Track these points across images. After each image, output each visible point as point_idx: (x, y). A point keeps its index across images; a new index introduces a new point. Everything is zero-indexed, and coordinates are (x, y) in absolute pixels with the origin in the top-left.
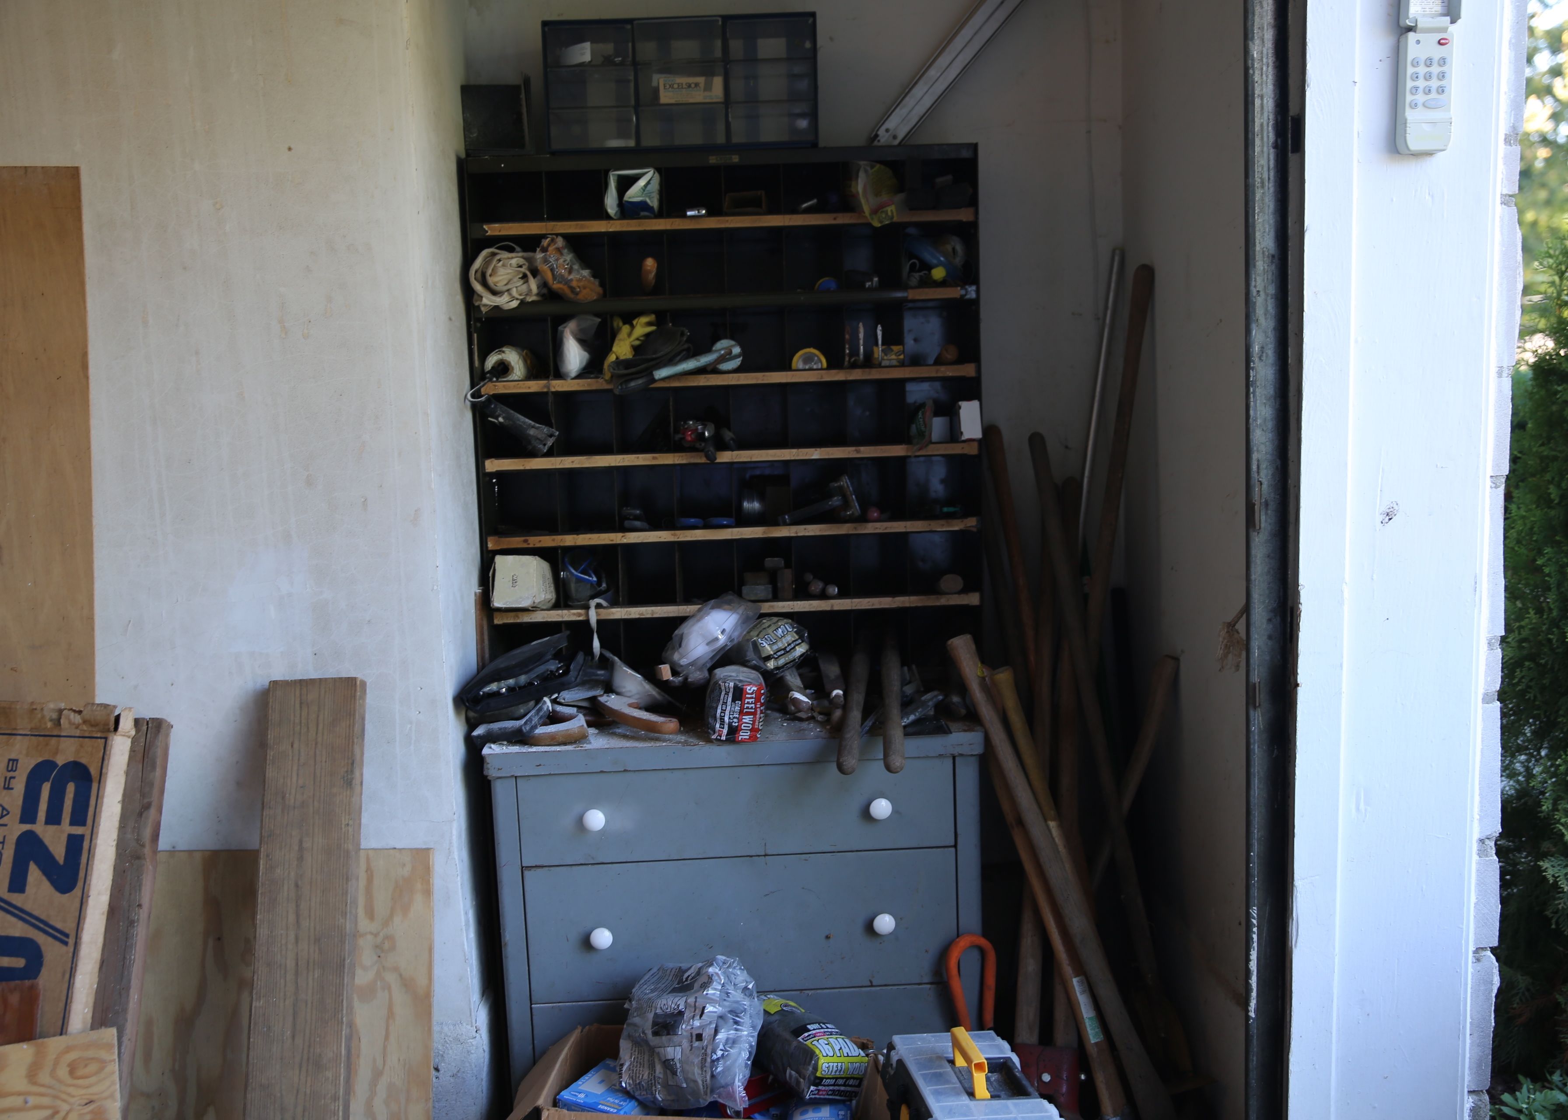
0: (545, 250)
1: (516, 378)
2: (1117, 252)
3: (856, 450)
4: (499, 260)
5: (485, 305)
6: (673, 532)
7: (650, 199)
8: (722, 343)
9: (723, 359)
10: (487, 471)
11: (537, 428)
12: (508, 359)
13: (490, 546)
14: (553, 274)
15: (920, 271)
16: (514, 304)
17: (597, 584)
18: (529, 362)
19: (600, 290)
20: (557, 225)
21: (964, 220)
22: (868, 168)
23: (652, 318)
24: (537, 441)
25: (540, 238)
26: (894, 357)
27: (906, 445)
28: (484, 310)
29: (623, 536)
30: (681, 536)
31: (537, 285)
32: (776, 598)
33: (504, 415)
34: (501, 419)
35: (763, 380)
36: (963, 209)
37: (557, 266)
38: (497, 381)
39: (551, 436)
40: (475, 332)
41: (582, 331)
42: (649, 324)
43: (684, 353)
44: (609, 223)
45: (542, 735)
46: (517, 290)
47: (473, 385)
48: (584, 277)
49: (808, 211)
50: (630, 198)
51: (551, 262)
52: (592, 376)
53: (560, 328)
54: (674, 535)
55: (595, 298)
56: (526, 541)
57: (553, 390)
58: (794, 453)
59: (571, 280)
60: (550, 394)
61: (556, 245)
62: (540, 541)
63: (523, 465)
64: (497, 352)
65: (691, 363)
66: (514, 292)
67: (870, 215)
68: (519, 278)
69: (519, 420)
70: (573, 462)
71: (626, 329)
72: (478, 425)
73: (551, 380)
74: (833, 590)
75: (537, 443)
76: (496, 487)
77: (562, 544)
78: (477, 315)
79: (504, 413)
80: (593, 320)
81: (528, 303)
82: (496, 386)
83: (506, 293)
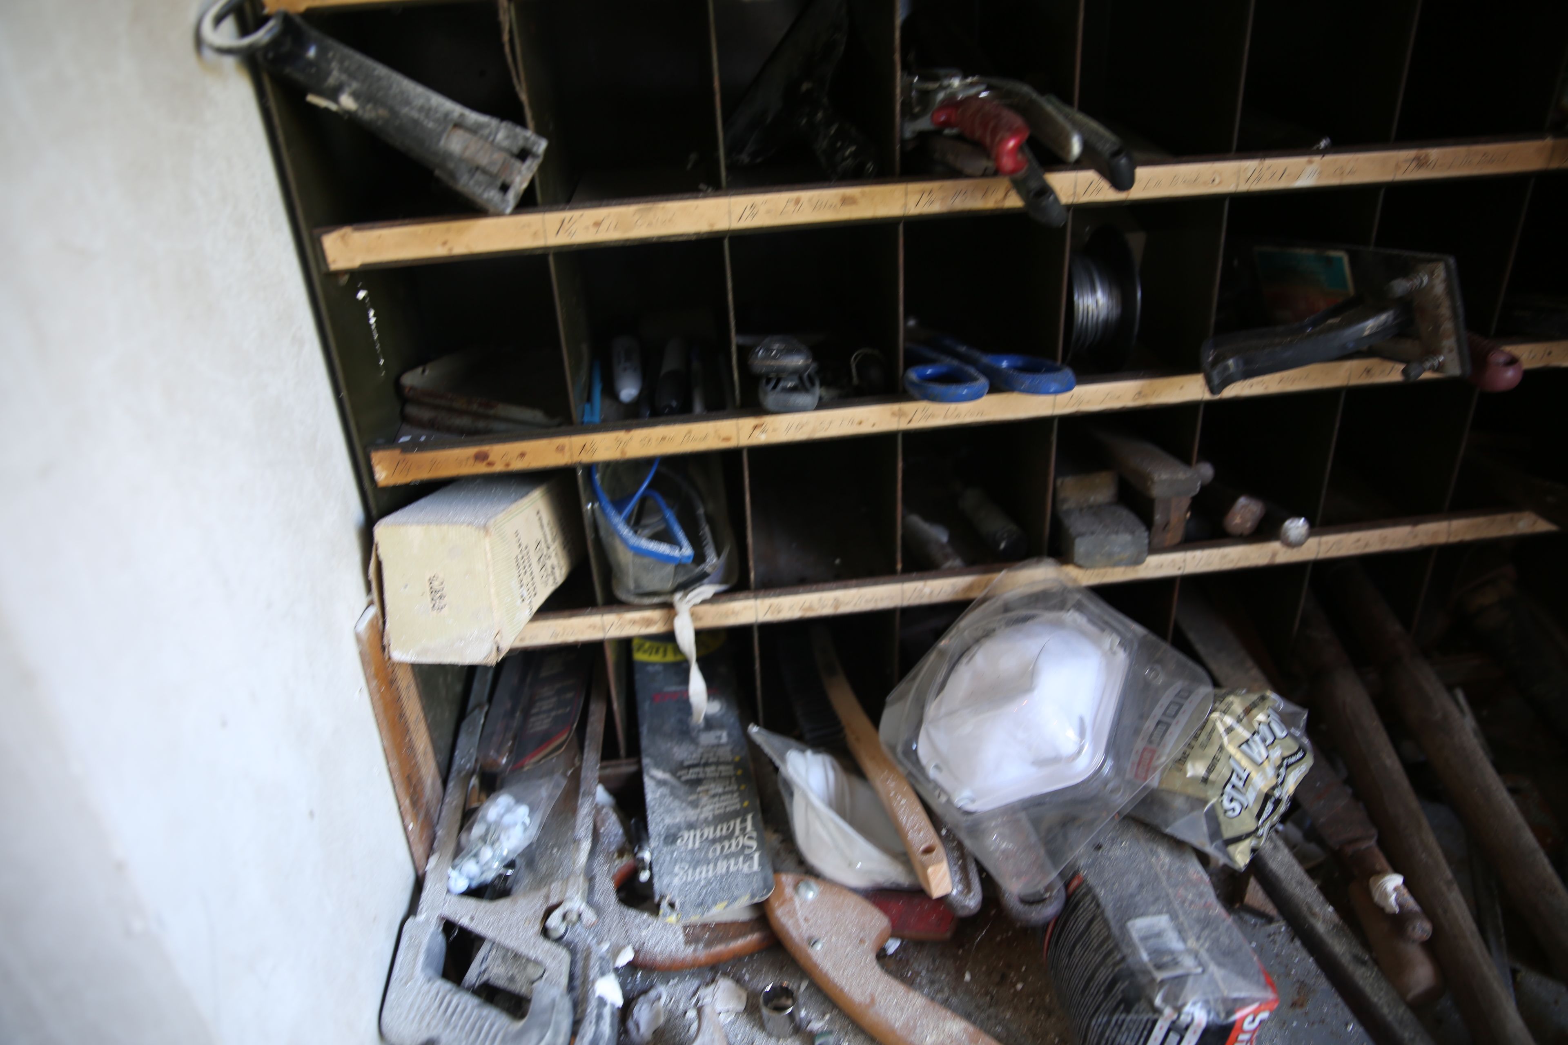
3: (1417, 158)
6: (896, 407)
10: (335, 267)
11: (474, 130)
13: (382, 475)
17: (694, 560)
24: (479, 176)
29: (755, 427)
30: (918, 416)
33: (355, 85)
34: (347, 102)
39: (523, 154)
54: (901, 414)
56: (481, 457)
58: (1249, 174)
60: (504, 4)
62: (522, 455)
63: (445, 243)
69: (407, 102)
70: (597, 224)
72: (276, 120)
74: (1296, 527)
75: (479, 183)
76: (372, 313)
77: (586, 458)
79: (354, 77)
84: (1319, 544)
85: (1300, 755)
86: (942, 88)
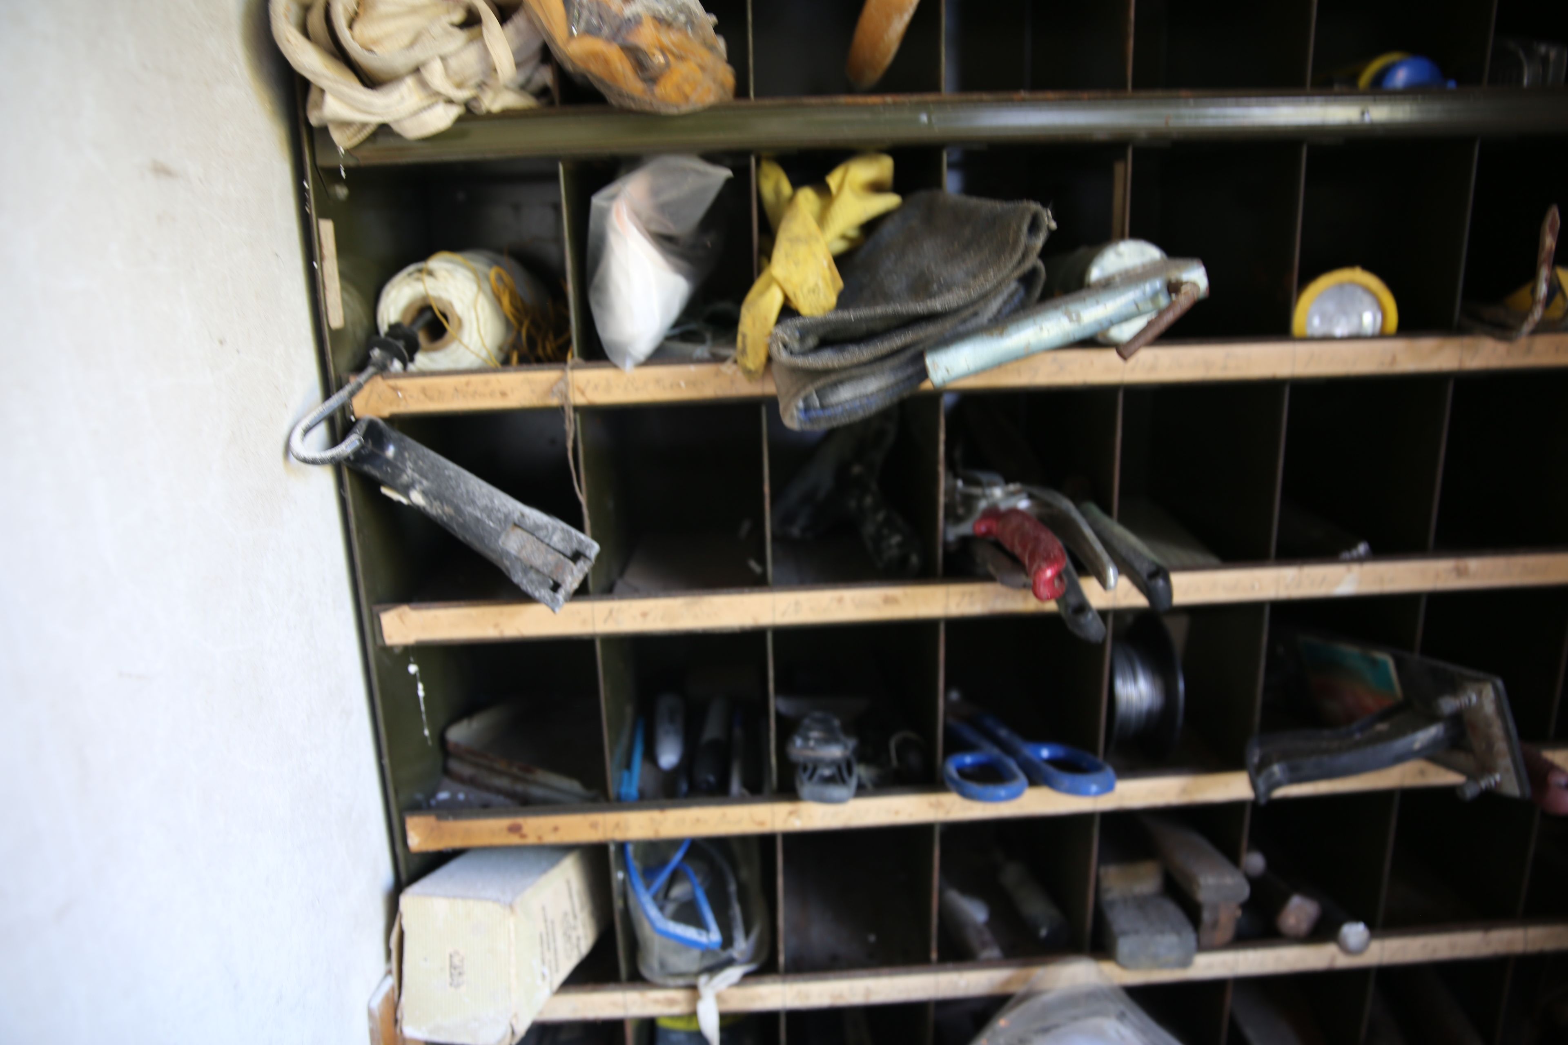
1: (468, 360)
3: (1456, 569)
5: (346, 125)
6: (933, 797)
10: (391, 641)
11: (532, 531)
12: (445, 296)
13: (415, 840)
16: (441, 119)
17: (721, 946)
18: (506, 300)
19: (727, 74)
23: (885, 167)
24: (533, 575)
28: (342, 140)
29: (790, 813)
30: (954, 809)
31: (515, 54)
33: (426, 483)
34: (417, 498)
38: (406, 373)
39: (576, 556)
40: (323, 214)
41: (668, 207)
42: (876, 188)
46: (446, 67)
47: (327, 390)
52: (701, 351)
53: (598, 201)
54: (938, 806)
55: (711, 98)
56: (515, 829)
57: (580, 400)
59: (636, 22)
60: (570, 414)
62: (556, 829)
63: (497, 625)
64: (410, 274)
66: (436, 76)
68: (453, 25)
69: (472, 502)
70: (644, 615)
71: (807, 201)
73: (573, 368)
74: (1355, 932)
75: (531, 582)
76: (420, 686)
77: (619, 836)
78: (324, 161)
79: (427, 478)
80: (704, 174)
81: (490, 116)
82: (400, 389)
83: (410, 82)
84: (1382, 949)
86: (984, 496)
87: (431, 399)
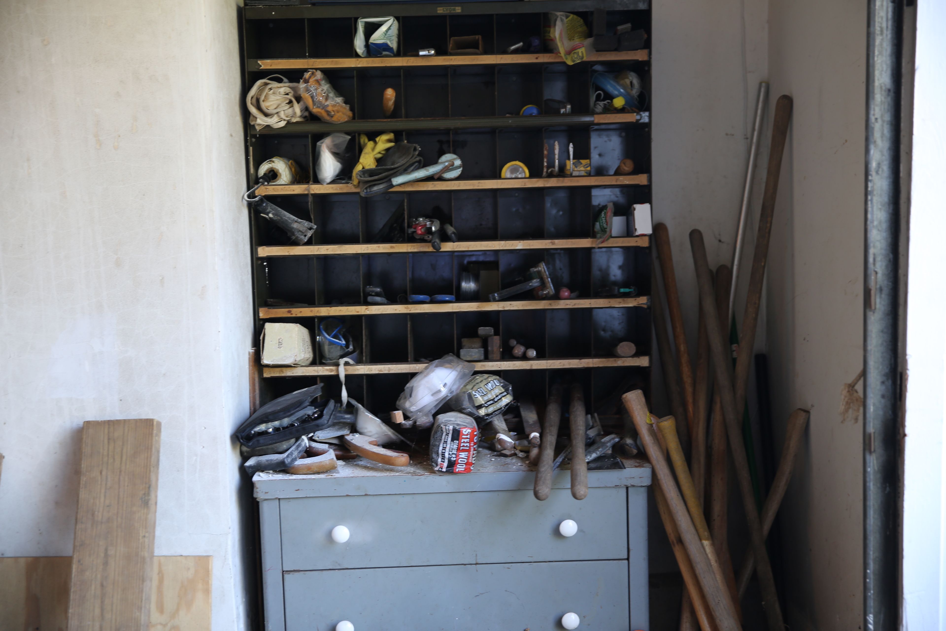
0: (306, 81)
1: (283, 183)
2: (764, 84)
3: (551, 242)
4: (271, 89)
5: (259, 125)
6: (406, 306)
7: (390, 41)
8: (446, 157)
9: (447, 169)
10: (259, 256)
11: (299, 223)
12: (277, 168)
13: (261, 315)
14: (313, 101)
15: (604, 100)
16: (282, 124)
17: (345, 347)
18: (293, 170)
19: (350, 114)
20: (316, 61)
21: (640, 59)
22: (564, 18)
23: (391, 136)
24: (300, 233)
25: (304, 71)
26: (582, 169)
27: (591, 238)
28: (258, 128)
29: (366, 309)
30: (412, 309)
31: (300, 109)
32: (487, 358)
33: (273, 212)
34: (271, 215)
35: (478, 186)
36: (639, 50)
37: (316, 94)
38: (268, 185)
39: (310, 229)
40: (251, 146)
41: (336, 146)
42: (389, 141)
43: (417, 164)
44: (358, 60)
45: (300, 466)
46: (284, 113)
47: (249, 188)
48: (338, 103)
49: (516, 52)
50: (374, 40)
51: (311, 91)
52: (343, 181)
53: (318, 143)
54: (407, 308)
55: (346, 120)
56: (289, 312)
57: (313, 192)
58: (502, 245)
59: (328, 106)
60: (310, 196)
61: (316, 78)
62: (301, 312)
63: (288, 252)
64: (268, 162)
65: (421, 172)
66: (282, 115)
67: (565, 55)
68: (286, 103)
69: (285, 216)
70: (327, 250)
71: (370, 144)
72: (253, 219)
73: (311, 184)
74: (532, 353)
75: (299, 234)
76: (267, 269)
77: (318, 315)
78: (253, 133)
79: (273, 210)
80: (345, 137)
81: (293, 123)
82: (267, 189)
83: (276, 115)
84: (547, 363)
85: (505, 393)
87: (275, 191)
